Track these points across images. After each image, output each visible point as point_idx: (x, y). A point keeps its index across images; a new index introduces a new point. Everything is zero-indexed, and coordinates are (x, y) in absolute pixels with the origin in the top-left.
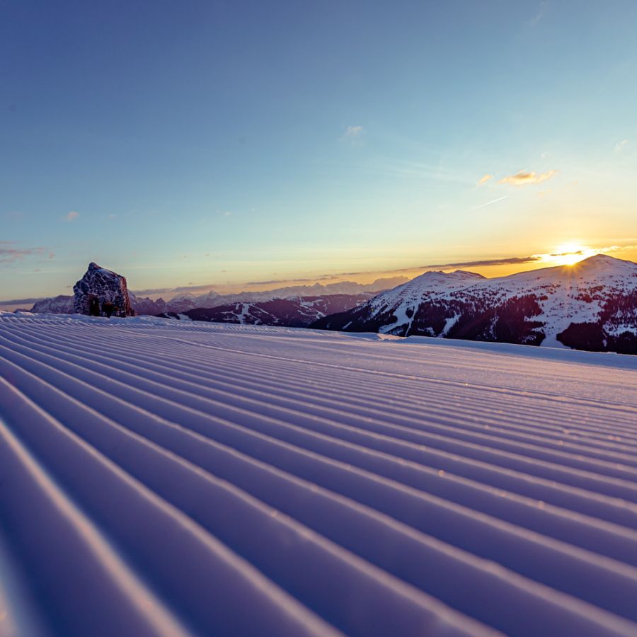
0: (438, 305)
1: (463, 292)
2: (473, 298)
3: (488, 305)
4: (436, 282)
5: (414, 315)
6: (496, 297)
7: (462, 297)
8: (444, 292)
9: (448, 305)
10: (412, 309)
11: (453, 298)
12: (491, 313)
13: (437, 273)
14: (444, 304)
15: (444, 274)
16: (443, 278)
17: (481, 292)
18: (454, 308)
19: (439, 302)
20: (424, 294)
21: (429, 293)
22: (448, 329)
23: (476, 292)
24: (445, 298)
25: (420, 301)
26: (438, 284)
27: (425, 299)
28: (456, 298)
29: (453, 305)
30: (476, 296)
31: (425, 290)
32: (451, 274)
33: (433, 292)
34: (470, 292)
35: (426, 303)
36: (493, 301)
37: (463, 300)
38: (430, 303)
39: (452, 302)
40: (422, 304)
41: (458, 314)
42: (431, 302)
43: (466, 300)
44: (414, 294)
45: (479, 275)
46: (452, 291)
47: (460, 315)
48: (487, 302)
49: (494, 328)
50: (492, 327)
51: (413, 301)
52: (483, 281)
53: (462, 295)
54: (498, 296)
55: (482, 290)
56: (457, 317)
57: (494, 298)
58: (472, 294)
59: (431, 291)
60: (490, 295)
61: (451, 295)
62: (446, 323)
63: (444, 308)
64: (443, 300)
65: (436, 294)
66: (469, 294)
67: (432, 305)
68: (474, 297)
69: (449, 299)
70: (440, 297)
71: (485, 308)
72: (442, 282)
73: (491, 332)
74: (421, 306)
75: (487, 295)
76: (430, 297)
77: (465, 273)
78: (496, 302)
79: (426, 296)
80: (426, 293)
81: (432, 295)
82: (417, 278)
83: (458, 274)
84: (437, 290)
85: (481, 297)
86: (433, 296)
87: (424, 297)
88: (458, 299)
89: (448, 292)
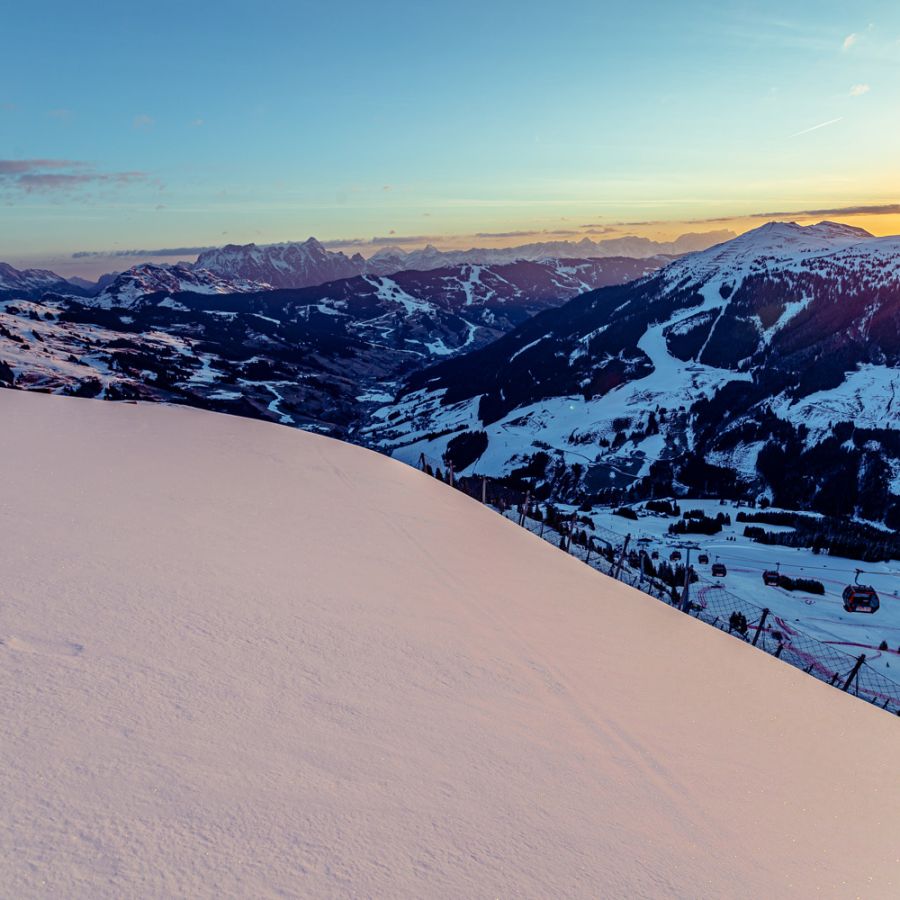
0: (777, 280)
1: (826, 259)
2: (841, 271)
3: (867, 282)
4: (781, 241)
5: (732, 295)
6: (884, 270)
7: (821, 268)
8: (792, 258)
9: (793, 280)
10: (731, 284)
11: (806, 269)
12: (867, 296)
13: (786, 225)
14: (786, 279)
15: (798, 228)
16: (793, 234)
17: (858, 261)
18: (803, 287)
19: (780, 276)
20: (756, 261)
21: (764, 258)
22: (786, 321)
23: (849, 260)
24: (791, 269)
25: (746, 273)
26: (784, 245)
27: (755, 270)
28: (811, 269)
29: (803, 281)
30: (848, 266)
31: (758, 254)
32: (811, 227)
33: (772, 258)
34: (838, 259)
35: (757, 275)
36: (876, 277)
37: (823, 274)
38: (763, 275)
39: (802, 275)
40: (750, 277)
41: (809, 295)
42: (766, 274)
43: (829, 274)
44: (740, 260)
45: (861, 230)
46: (806, 256)
47: (813, 298)
48: (865, 278)
49: (867, 322)
50: (864, 320)
51: (735, 272)
52: (867, 240)
53: (822, 264)
54: (889, 268)
55: (862, 257)
56: (805, 302)
57: (879, 271)
58: (841, 263)
59: (769, 255)
60: (874, 266)
61: (803, 264)
62: (784, 309)
63: (787, 285)
64: (786, 272)
65: (778, 261)
66: (836, 262)
67: (766, 279)
68: (844, 268)
69: (799, 270)
70: (781, 266)
71: (859, 289)
72: (791, 240)
73: (861, 329)
74: (747, 281)
75: (869, 267)
76: (765, 266)
77: (837, 226)
78: (881, 279)
79: (759, 263)
80: (759, 259)
81: (768, 263)
82: (749, 233)
83: (823, 228)
84: (779, 253)
85: (857, 268)
86: (771, 265)
87: (755, 265)
88: (813, 272)
89: (798, 260)
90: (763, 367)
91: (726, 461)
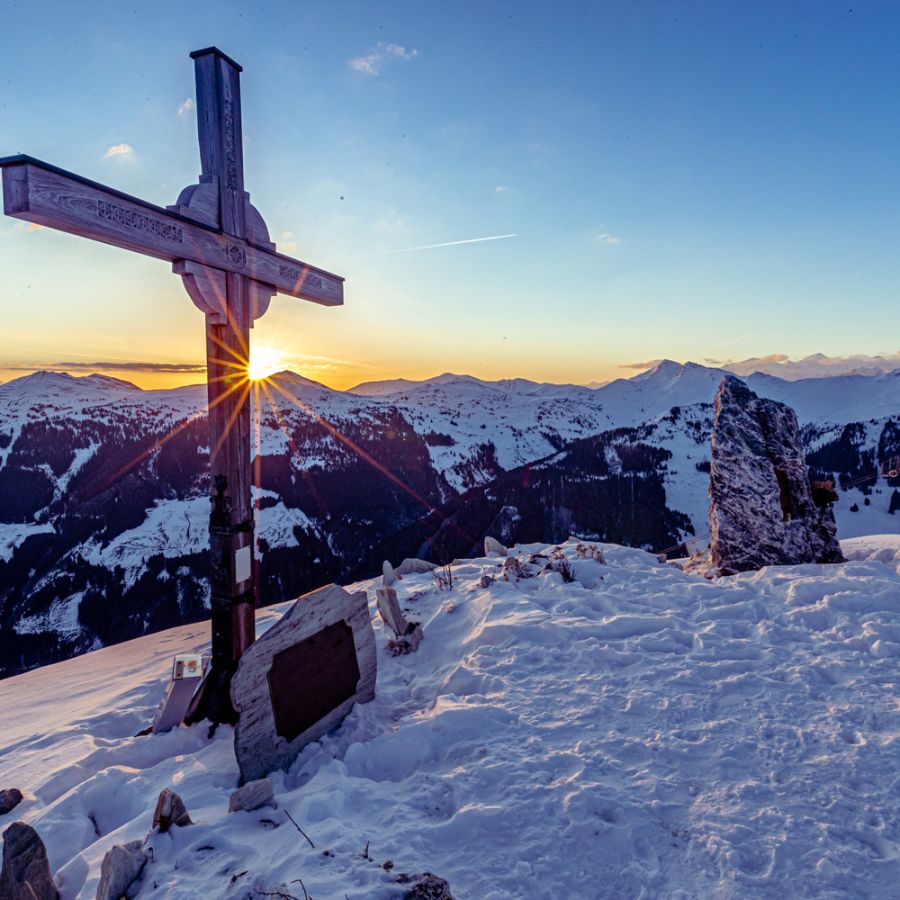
0: (60, 428)
1: (105, 408)
2: (121, 419)
3: (145, 429)
4: (56, 390)
5: (12, 444)
6: (158, 419)
7: (103, 416)
8: (73, 408)
9: (78, 428)
10: (8, 433)
11: (88, 417)
12: (149, 440)
13: (57, 374)
14: (70, 426)
15: (71, 378)
16: (68, 384)
17: (134, 410)
18: (89, 434)
19: (62, 423)
20: (33, 409)
21: (42, 407)
22: (79, 467)
23: (126, 409)
24: (73, 417)
25: (24, 421)
26: (60, 394)
27: (34, 417)
28: (93, 417)
29: (88, 429)
30: (126, 415)
31: (36, 401)
32: (84, 378)
33: (51, 406)
34: (116, 408)
35: (38, 423)
36: (152, 424)
37: (105, 421)
38: (43, 424)
39: (85, 423)
40: (29, 424)
41: (96, 442)
42: (47, 421)
43: (110, 421)
44: (13, 407)
45: (130, 384)
46: (86, 405)
47: (100, 444)
48: (143, 425)
49: (154, 463)
50: (151, 462)
51: (10, 420)
52: (138, 394)
53: (103, 413)
54: (161, 416)
55: (136, 406)
56: (94, 448)
57: (154, 419)
58: (120, 412)
59: (46, 404)
60: (148, 415)
61: (84, 412)
62: (74, 456)
63: (72, 432)
64: (69, 420)
65: (57, 409)
66: (114, 411)
67: (47, 427)
68: (123, 417)
69: (81, 418)
70: (62, 414)
71: (140, 435)
72: (67, 390)
73: (150, 469)
74: (26, 429)
75: (144, 415)
76: (43, 414)
77: (108, 379)
78: (157, 426)
79: (37, 411)
80: (36, 407)
81: (47, 410)
82: (19, 380)
83: (95, 380)
84: (57, 402)
85: (134, 417)
86: (51, 413)
87: (33, 413)
88: (96, 420)
89: (79, 407)
90: (63, 516)
91: (43, 624)
